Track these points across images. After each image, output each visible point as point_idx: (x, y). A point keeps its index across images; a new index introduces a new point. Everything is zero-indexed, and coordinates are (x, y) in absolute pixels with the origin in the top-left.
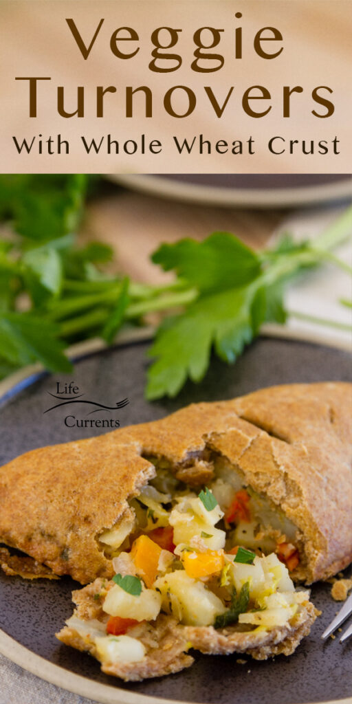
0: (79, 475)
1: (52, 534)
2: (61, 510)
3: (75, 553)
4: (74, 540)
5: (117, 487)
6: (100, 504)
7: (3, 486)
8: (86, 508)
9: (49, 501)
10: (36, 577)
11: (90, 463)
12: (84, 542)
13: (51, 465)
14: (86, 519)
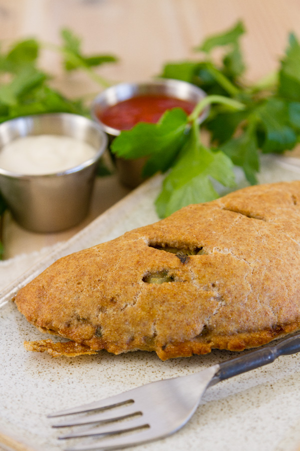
0: (100, 267)
1: (86, 317)
2: (90, 296)
3: (106, 330)
4: (104, 320)
5: (133, 271)
6: (122, 286)
7: (42, 288)
8: (109, 292)
9: (80, 291)
10: (78, 354)
11: (108, 257)
12: (112, 319)
13: (77, 264)
14: (112, 300)
